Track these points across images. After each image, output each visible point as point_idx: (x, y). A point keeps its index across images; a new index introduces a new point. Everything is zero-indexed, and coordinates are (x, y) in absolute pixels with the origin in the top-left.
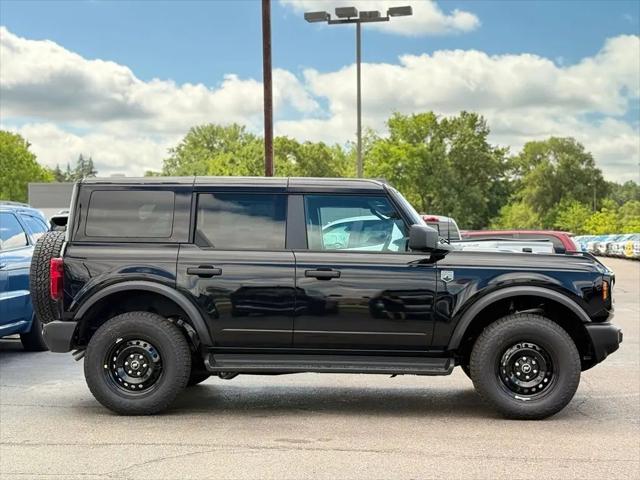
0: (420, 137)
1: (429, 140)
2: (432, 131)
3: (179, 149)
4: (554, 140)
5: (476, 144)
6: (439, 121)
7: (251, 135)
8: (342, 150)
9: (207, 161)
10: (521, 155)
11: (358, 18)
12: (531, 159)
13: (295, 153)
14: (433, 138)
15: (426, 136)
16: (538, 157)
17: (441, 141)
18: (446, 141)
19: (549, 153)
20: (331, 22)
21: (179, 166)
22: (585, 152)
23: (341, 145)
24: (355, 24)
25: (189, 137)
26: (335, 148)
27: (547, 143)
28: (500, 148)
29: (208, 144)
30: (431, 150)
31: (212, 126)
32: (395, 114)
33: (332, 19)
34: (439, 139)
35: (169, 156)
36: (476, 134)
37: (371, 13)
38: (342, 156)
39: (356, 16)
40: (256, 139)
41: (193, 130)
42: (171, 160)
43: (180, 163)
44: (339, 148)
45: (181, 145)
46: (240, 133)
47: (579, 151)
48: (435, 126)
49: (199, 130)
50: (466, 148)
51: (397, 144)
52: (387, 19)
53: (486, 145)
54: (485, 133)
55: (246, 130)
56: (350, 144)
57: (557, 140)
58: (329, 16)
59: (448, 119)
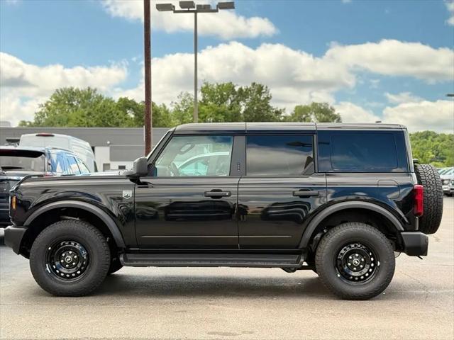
0: (223, 100)
1: (229, 101)
2: (231, 96)
3: (46, 105)
4: (314, 105)
5: (262, 105)
6: (237, 89)
7: (101, 96)
8: (167, 108)
9: (68, 114)
10: (293, 115)
11: (195, 9)
12: (299, 117)
13: (134, 109)
14: (232, 101)
15: (227, 99)
16: (304, 116)
17: (238, 104)
18: (242, 103)
19: (311, 114)
20: (175, 12)
21: (46, 117)
22: (336, 113)
23: (166, 105)
24: (193, 14)
25: (54, 96)
26: (162, 106)
27: (310, 106)
28: (279, 110)
29: (69, 101)
30: (231, 109)
31: (72, 89)
32: (205, 83)
33: (176, 9)
34: (236, 102)
35: (40, 110)
36: (262, 98)
37: (205, 6)
38: (167, 112)
39: (194, 7)
40: (104, 99)
41: (57, 91)
42: (41, 113)
43: (47, 115)
44: (165, 107)
45: (48, 102)
46: (92, 94)
47: (331, 112)
48: (234, 92)
49: (62, 91)
50: (255, 108)
51: (206, 105)
52: (217, 11)
53: (269, 107)
54: (268, 98)
55: (97, 93)
56: (174, 104)
57: (316, 104)
58: (174, 7)
59: (243, 88)
